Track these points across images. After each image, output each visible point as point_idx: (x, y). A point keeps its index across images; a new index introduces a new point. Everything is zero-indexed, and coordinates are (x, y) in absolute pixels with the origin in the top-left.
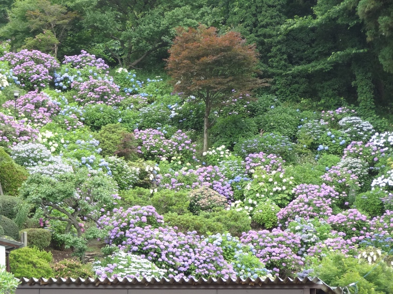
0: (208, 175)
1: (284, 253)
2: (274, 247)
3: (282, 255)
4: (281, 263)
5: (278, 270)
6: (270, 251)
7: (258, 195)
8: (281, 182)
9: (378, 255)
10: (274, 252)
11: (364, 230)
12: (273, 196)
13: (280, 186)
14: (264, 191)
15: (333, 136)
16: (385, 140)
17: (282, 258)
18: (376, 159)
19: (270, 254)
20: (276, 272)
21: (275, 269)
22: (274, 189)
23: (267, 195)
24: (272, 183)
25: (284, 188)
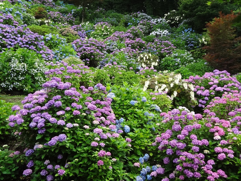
0: (76, 28)
1: (93, 50)
2: (88, 46)
3: (92, 51)
4: (91, 56)
5: (89, 60)
6: (84, 48)
7: (96, 36)
8: (107, 31)
9: (149, 56)
10: (87, 49)
11: (143, 48)
12: (103, 37)
13: (107, 32)
14: (99, 34)
15: (135, 20)
16: (156, 21)
17: (91, 53)
18: (152, 26)
19: (85, 50)
20: (88, 61)
21: (87, 59)
22: (104, 34)
23: (100, 36)
24: (103, 31)
25: (108, 33)
